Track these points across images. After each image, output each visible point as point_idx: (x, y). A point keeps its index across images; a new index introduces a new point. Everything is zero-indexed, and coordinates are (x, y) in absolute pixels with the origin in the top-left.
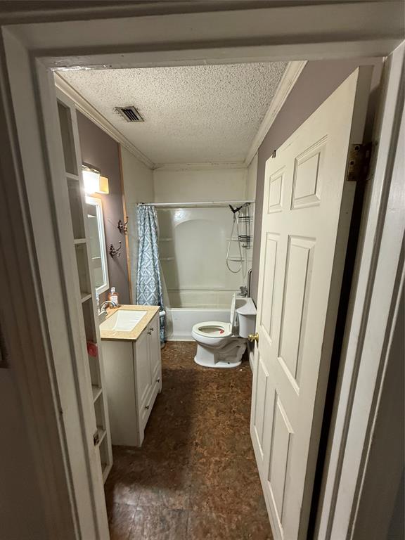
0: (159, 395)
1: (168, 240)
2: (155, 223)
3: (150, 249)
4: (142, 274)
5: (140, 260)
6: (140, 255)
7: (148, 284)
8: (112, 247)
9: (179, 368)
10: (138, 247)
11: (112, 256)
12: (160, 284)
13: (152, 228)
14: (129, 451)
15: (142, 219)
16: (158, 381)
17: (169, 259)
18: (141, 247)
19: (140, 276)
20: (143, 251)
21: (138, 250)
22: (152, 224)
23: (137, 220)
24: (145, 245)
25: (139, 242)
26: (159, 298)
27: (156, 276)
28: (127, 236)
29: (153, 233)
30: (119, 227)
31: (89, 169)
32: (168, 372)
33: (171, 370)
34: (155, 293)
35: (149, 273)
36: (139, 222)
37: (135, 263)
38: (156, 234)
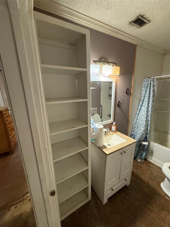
0: (125, 187)
1: (166, 99)
2: (154, 89)
3: (146, 105)
4: (139, 118)
5: (139, 110)
6: (139, 107)
7: (141, 125)
8: (119, 102)
9: (146, 181)
10: (139, 103)
11: (119, 107)
12: (149, 126)
13: (151, 92)
14: (98, 201)
15: (146, 87)
16: (126, 180)
17: (164, 112)
18: (141, 103)
19: (137, 119)
20: (142, 106)
21: (139, 105)
22: (152, 90)
23: (142, 88)
24: (144, 102)
25: (141, 100)
26: (147, 134)
27: (147, 121)
28: (131, 97)
29: (151, 95)
30: (126, 92)
31: (107, 64)
32: (138, 178)
33: (140, 178)
34: (144, 130)
35: (143, 118)
36: (143, 89)
37: (136, 111)
38: (154, 96)
